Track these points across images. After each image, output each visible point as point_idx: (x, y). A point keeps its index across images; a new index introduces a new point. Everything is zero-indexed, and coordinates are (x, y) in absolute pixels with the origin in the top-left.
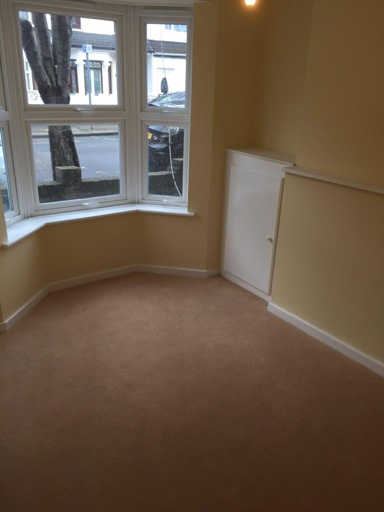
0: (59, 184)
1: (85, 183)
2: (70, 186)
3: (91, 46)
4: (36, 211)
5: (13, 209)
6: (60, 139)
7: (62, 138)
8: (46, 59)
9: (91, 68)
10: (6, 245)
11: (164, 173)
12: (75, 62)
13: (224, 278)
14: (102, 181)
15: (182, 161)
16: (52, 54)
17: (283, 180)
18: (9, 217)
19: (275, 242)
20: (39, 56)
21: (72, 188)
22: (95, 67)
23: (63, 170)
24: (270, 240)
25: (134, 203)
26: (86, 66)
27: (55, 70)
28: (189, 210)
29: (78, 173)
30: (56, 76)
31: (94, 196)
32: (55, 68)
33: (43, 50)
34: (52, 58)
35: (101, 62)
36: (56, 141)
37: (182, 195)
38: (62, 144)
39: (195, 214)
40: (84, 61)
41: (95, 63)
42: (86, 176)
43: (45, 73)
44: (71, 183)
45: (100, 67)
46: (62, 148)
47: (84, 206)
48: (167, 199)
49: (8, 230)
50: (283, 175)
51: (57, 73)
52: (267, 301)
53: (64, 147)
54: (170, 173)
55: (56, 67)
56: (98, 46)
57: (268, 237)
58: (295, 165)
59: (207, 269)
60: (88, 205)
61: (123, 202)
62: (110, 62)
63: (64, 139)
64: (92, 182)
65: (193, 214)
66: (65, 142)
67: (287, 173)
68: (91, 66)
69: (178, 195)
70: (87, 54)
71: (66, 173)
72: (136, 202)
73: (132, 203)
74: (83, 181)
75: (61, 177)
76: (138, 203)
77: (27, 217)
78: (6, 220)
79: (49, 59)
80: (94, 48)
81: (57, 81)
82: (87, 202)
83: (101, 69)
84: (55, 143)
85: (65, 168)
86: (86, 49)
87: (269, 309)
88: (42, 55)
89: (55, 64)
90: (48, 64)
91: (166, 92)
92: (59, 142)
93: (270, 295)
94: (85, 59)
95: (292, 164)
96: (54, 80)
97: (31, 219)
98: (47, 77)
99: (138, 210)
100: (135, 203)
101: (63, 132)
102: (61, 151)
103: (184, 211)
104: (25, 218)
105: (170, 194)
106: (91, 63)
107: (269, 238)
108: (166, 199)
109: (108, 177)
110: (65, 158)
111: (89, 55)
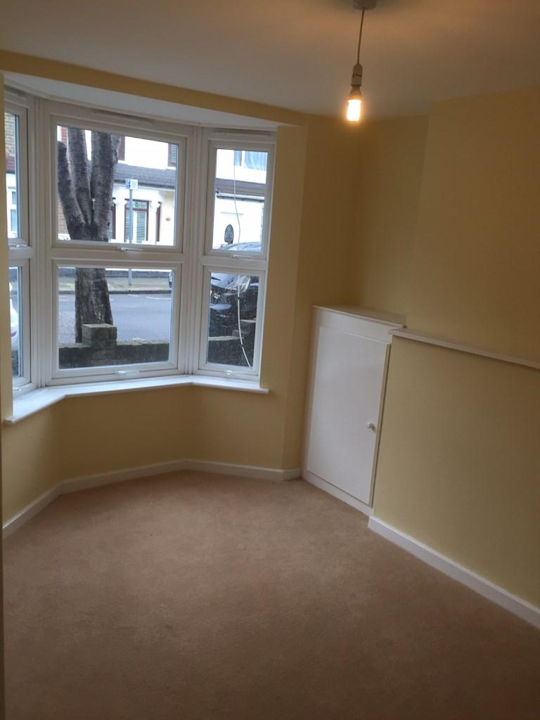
0: (86, 346)
1: (122, 347)
2: (101, 349)
3: (136, 181)
4: (53, 379)
5: (22, 375)
6: (90, 291)
7: (94, 290)
8: (80, 190)
9: (134, 209)
10: (10, 422)
11: (227, 338)
12: (114, 200)
13: (307, 482)
14: (144, 345)
15: (255, 324)
16: (89, 184)
17: (390, 347)
18: (17, 384)
19: (379, 430)
20: (73, 186)
21: (104, 352)
22: (140, 207)
23: (93, 328)
24: (372, 427)
25: (186, 373)
26: (127, 206)
27: (91, 203)
28: (261, 385)
29: (112, 333)
30: (92, 211)
31: (132, 363)
32: (92, 202)
33: (78, 179)
34: (89, 189)
35: (148, 202)
36: (85, 294)
37: (252, 365)
38: (93, 298)
39: (270, 392)
40: (125, 199)
41: (139, 203)
42: (121, 339)
43: (79, 208)
44: (102, 346)
45: (146, 208)
46: (92, 302)
47: (119, 374)
48: (233, 370)
49: (14, 402)
50: (390, 340)
51: (94, 208)
52: (367, 514)
53: (94, 302)
54: (236, 338)
55: (94, 200)
56: (145, 182)
57: (369, 423)
58: (405, 327)
59: (283, 469)
60: (124, 374)
61: (170, 372)
62: (159, 203)
63: (97, 291)
64: (131, 346)
65: (266, 390)
66: (97, 295)
67: (395, 336)
68: (134, 207)
69: (247, 365)
70: (131, 191)
71: (97, 334)
72: (190, 372)
73: (184, 374)
74: (118, 344)
75: (90, 338)
76: (192, 374)
77: (39, 387)
78: (14, 388)
79: (85, 190)
80: (140, 184)
81: (92, 219)
82: (124, 369)
83: (147, 211)
84: (83, 297)
85: (96, 326)
86: (131, 184)
87: (370, 526)
88: (77, 185)
89: (93, 197)
90: (84, 197)
91: (232, 242)
92: (88, 295)
93: (372, 506)
94: (128, 197)
95: (401, 326)
96: (89, 217)
97: (45, 390)
98: (81, 213)
99: (192, 383)
100: (188, 374)
101: (96, 283)
102: (91, 307)
103: (255, 386)
104: (38, 388)
105: (236, 364)
106: (134, 203)
107: (370, 425)
108: (230, 369)
109: (153, 341)
110: (95, 316)
111: (133, 192)
